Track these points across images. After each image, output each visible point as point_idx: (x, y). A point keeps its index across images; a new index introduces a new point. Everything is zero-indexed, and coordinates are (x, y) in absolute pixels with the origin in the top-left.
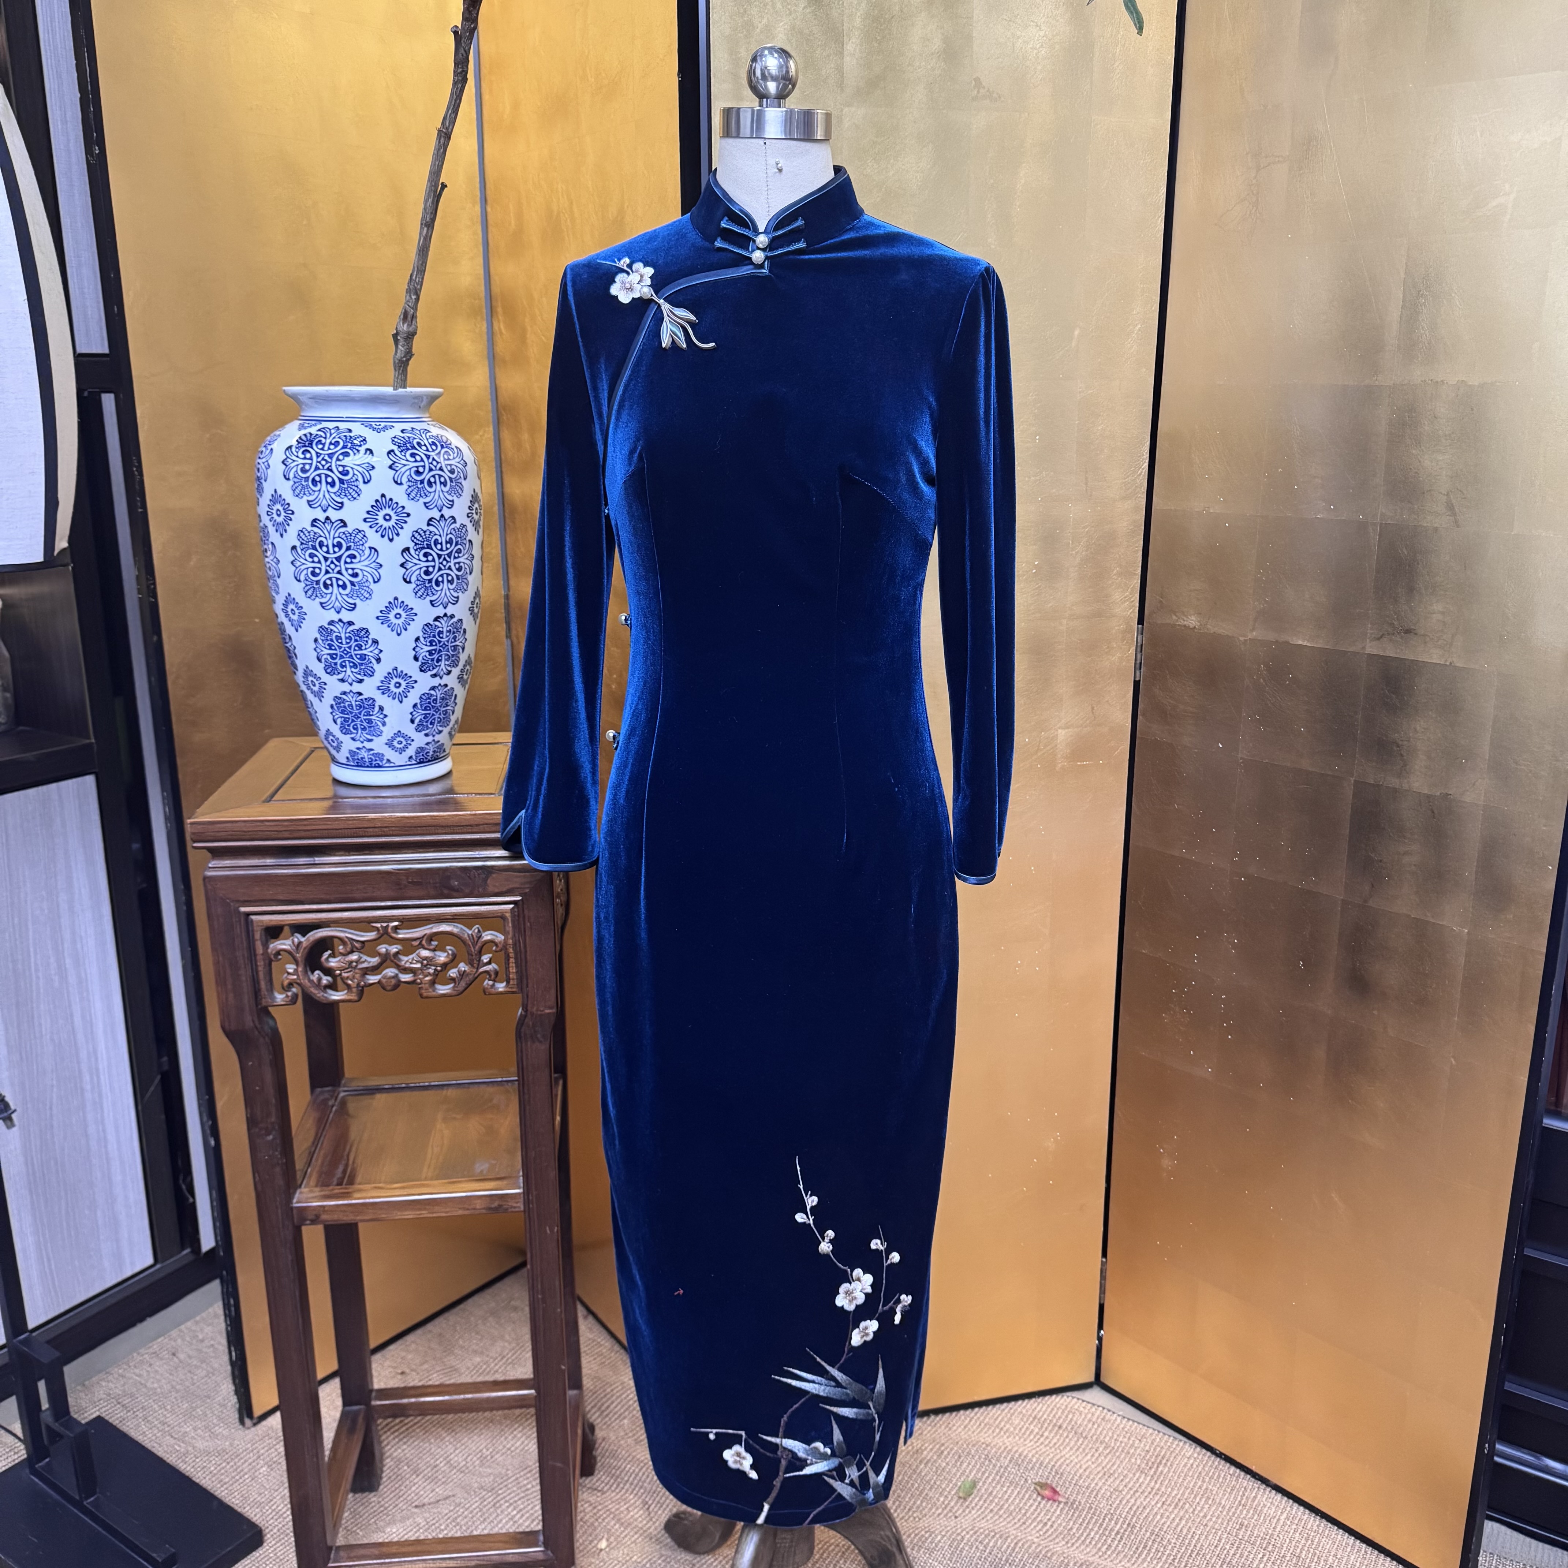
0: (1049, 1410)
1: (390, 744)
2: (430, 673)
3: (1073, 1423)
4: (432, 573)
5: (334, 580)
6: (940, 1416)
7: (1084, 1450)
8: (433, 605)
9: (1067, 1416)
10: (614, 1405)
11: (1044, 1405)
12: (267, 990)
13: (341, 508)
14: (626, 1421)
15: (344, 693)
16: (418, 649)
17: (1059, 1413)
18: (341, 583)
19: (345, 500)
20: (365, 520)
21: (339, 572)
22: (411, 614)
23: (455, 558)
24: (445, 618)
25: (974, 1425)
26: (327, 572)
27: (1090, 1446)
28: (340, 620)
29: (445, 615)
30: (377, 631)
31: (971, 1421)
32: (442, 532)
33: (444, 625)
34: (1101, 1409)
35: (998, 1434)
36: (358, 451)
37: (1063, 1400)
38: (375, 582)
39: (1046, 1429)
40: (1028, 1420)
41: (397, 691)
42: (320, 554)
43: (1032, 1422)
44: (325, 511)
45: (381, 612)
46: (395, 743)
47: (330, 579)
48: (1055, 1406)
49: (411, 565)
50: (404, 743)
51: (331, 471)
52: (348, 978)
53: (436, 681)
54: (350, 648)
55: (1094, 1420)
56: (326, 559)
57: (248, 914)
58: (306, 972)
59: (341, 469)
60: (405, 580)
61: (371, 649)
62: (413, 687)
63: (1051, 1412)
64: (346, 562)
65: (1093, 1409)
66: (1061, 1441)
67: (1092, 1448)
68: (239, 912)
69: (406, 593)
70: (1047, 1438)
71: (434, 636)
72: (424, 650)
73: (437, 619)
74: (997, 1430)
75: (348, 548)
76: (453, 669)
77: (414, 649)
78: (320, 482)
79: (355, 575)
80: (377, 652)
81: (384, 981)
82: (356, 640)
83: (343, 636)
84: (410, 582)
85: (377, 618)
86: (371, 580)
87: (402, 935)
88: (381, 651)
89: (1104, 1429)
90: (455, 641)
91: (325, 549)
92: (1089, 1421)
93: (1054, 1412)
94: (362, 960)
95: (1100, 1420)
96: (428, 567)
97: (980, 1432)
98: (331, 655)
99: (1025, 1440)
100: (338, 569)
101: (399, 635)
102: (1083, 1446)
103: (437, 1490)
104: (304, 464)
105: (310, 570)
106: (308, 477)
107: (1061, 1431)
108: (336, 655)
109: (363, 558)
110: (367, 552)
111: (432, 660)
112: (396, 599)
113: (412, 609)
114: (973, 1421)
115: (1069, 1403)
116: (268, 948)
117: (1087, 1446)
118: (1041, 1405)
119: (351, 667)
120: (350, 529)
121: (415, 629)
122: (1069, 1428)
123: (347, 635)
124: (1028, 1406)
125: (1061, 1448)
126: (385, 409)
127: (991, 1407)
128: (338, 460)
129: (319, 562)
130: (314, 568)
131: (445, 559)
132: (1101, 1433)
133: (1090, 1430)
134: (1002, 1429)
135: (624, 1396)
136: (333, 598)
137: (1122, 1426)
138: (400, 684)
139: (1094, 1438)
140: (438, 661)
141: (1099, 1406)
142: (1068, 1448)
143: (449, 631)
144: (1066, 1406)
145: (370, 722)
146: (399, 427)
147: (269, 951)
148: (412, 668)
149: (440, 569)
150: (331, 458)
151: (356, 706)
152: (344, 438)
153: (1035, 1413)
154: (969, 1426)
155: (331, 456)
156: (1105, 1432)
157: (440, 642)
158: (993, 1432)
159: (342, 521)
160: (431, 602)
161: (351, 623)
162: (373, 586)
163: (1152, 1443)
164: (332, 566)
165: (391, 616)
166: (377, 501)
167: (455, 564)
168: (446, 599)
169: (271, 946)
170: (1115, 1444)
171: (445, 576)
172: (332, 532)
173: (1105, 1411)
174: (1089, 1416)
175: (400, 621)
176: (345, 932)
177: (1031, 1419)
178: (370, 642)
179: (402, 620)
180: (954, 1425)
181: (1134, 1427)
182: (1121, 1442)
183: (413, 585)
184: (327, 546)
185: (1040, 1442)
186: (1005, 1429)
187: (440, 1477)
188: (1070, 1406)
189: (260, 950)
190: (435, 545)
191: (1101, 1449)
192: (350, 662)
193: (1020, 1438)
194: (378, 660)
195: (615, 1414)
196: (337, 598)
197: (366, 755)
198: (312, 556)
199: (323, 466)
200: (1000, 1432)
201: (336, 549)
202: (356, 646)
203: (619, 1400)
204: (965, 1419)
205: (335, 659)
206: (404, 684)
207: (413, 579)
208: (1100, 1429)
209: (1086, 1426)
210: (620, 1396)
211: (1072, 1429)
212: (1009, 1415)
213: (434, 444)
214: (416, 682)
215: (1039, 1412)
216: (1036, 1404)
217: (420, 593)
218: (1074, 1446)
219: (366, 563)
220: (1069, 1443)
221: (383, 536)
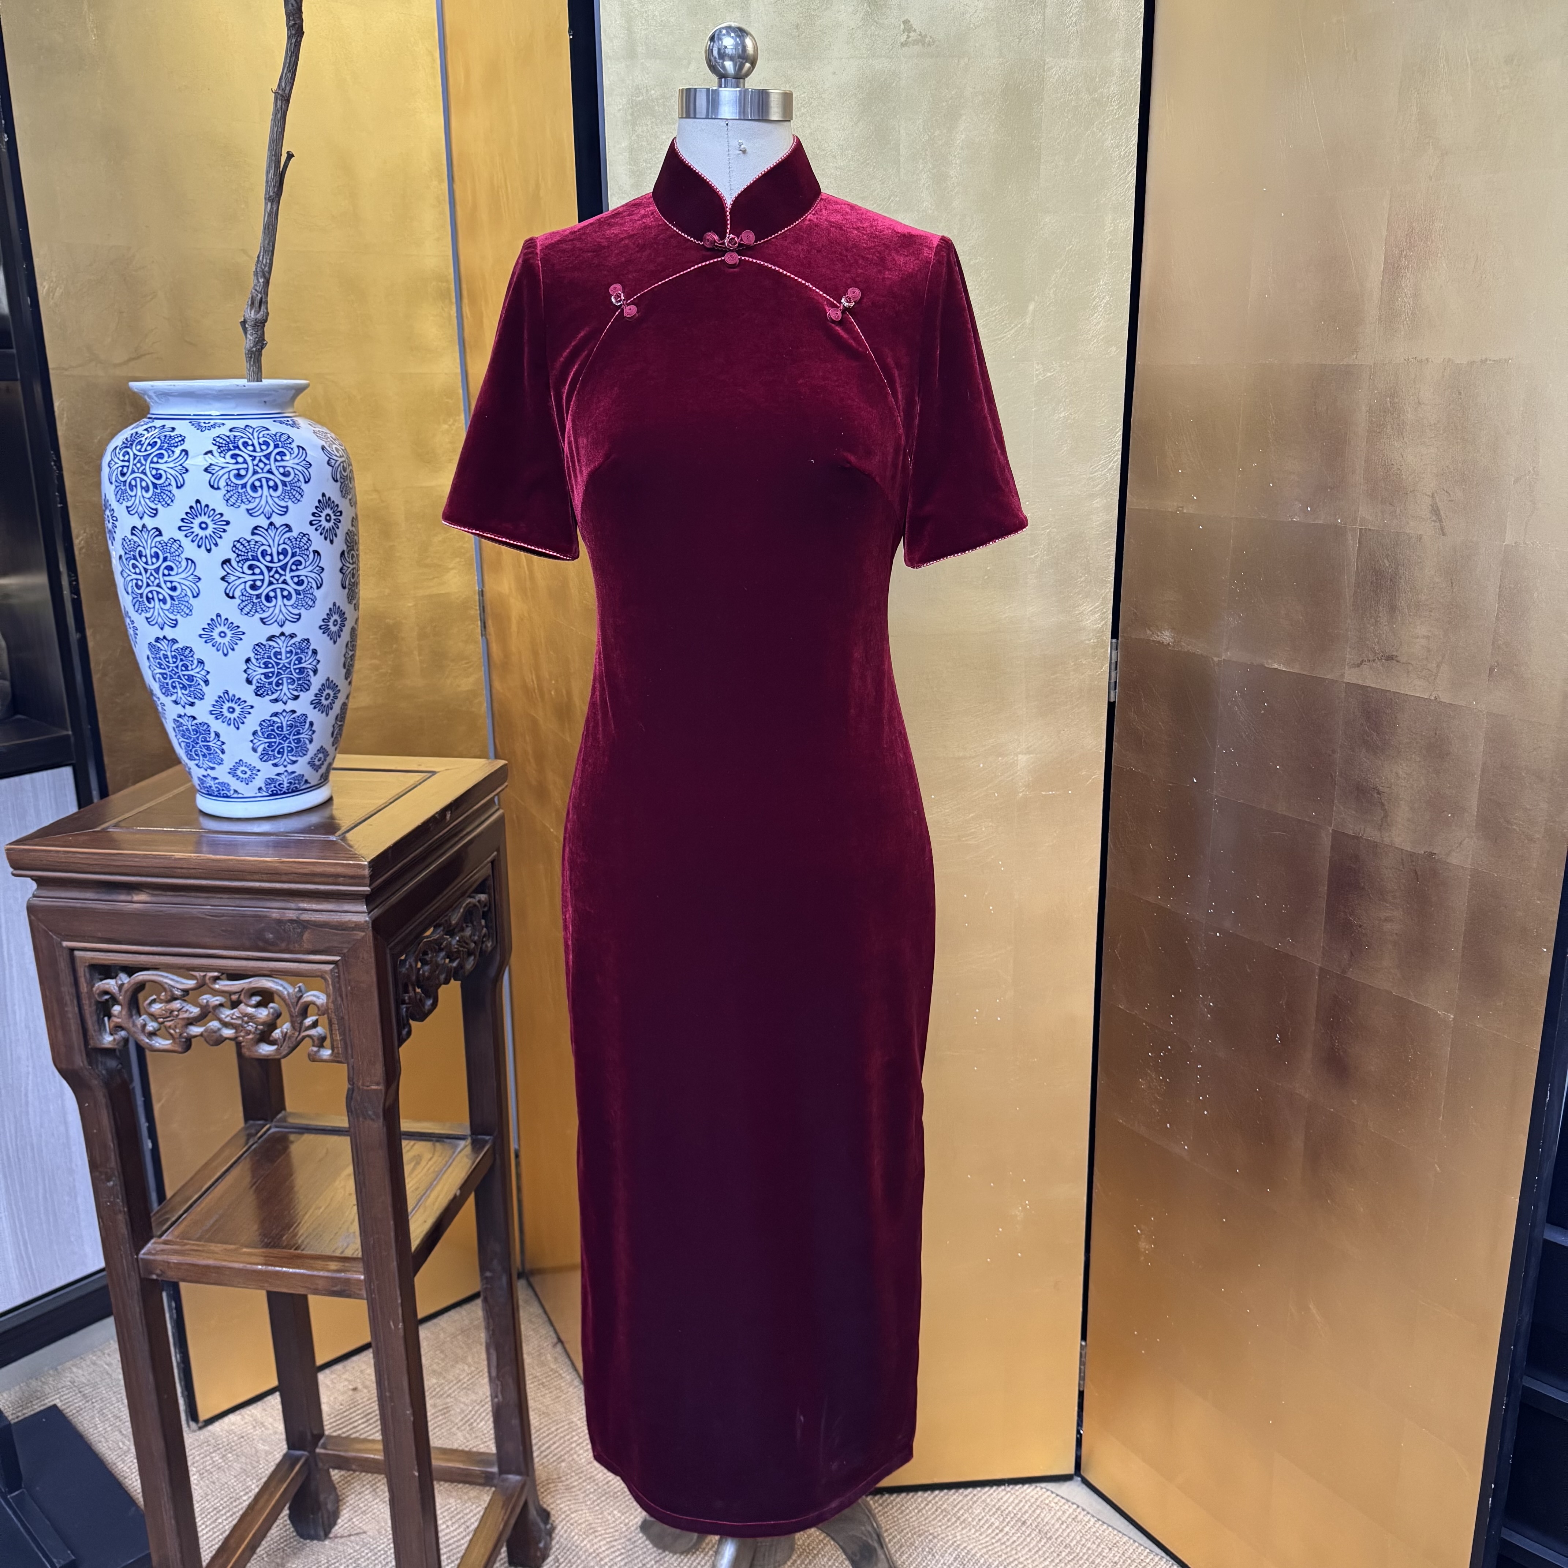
0: (1016, 1501)
1: (233, 772)
2: (268, 698)
3: (1040, 1519)
4: (260, 587)
5: (155, 593)
6: (895, 1495)
7: (1044, 1553)
8: (264, 623)
9: (1034, 1511)
10: (555, 1446)
11: (1012, 1495)
12: (95, 1031)
13: (156, 515)
14: (563, 1464)
15: (180, 716)
16: (249, 671)
17: (1026, 1507)
18: (161, 597)
19: (159, 506)
20: (180, 528)
21: (159, 585)
22: (238, 634)
23: (292, 570)
24: (283, 638)
25: (930, 1509)
26: (148, 585)
27: (1052, 1549)
28: (164, 637)
29: (282, 634)
30: (202, 650)
31: (927, 1505)
32: (273, 543)
33: (281, 645)
34: (1075, 1506)
35: (953, 1524)
36: (173, 452)
37: (1035, 1491)
38: (194, 597)
39: (1009, 1522)
40: (991, 1509)
41: (232, 716)
42: (141, 565)
43: (994, 1514)
44: (141, 518)
45: (204, 629)
46: (239, 772)
47: (151, 592)
48: (1024, 1498)
49: (233, 578)
50: (249, 773)
51: (145, 474)
52: (170, 1027)
53: (279, 707)
54: (177, 667)
55: (1064, 1519)
56: (146, 570)
57: (72, 950)
58: (131, 1016)
59: (154, 472)
60: (227, 595)
61: (198, 670)
62: (250, 713)
63: (1017, 1504)
64: (164, 575)
65: (1066, 1507)
66: (1022, 1539)
67: (1054, 1551)
68: (62, 946)
69: (231, 610)
70: (1007, 1533)
71: (269, 657)
72: (258, 673)
73: (271, 638)
74: (954, 1519)
75: (165, 559)
76: (301, 693)
77: (245, 671)
78: (136, 486)
79: (174, 589)
80: (203, 673)
81: (205, 1034)
82: (182, 660)
83: (169, 654)
84: (233, 597)
85: (200, 636)
86: (189, 594)
87: (220, 985)
88: (208, 672)
89: (1072, 1531)
90: (300, 663)
91: (144, 559)
92: (1059, 1519)
93: (1022, 1504)
94: (184, 1009)
95: (1070, 1520)
96: (254, 581)
97: (934, 1519)
98: (161, 674)
99: (980, 1535)
100: (157, 581)
101: (226, 655)
102: (1044, 1549)
103: (354, 1520)
104: (123, 467)
105: (135, 581)
106: (125, 481)
107: (1023, 1529)
108: (166, 674)
109: (180, 570)
110: (184, 563)
111: (271, 683)
112: (218, 615)
113: (238, 627)
114: (930, 1505)
115: (1040, 1497)
116: (93, 986)
117: (1050, 1548)
118: (1009, 1494)
119: (181, 688)
120: (165, 538)
121: (245, 649)
122: (1034, 1526)
123: (173, 653)
124: (995, 1494)
125: (1019, 1549)
126: (218, 405)
127: (953, 1491)
128: (152, 462)
129: (140, 574)
130: (137, 580)
131: (277, 572)
132: (1068, 1536)
133: (1057, 1530)
134: (959, 1518)
135: (568, 1437)
136: (156, 613)
137: (1094, 1530)
138: (234, 710)
139: (1059, 1541)
140: (278, 684)
141: (1073, 1503)
142: (1027, 1549)
143: (291, 652)
144: (1037, 1499)
145: (208, 748)
146: (230, 424)
147: (94, 989)
148: (247, 693)
149: (271, 583)
150: (146, 460)
151: (193, 730)
152: (163, 438)
153: (1000, 1504)
154: (924, 1511)
155: (146, 458)
156: (1073, 1534)
157: (278, 664)
158: (948, 1520)
159: (157, 529)
160: (262, 619)
161: (174, 641)
162: (192, 601)
163: (1123, 1554)
164: (152, 578)
165: (215, 634)
166: (191, 507)
167: (292, 578)
168: (281, 616)
169: (97, 985)
170: (1081, 1551)
171: (278, 591)
172: (149, 541)
173: (1079, 1510)
174: (1060, 1513)
175: (226, 640)
176: (166, 977)
177: (994, 1510)
178: (196, 662)
179: (227, 639)
180: (908, 1508)
181: (1107, 1532)
182: (1089, 1549)
183: (238, 601)
184: (146, 556)
185: (997, 1538)
186: (963, 1518)
187: (361, 1505)
188: (1040, 1500)
189: (84, 988)
190: (263, 556)
191: (1064, 1554)
192: (180, 683)
193: (976, 1531)
194: (207, 682)
195: (554, 1456)
196: (159, 614)
197: (212, 783)
198: (134, 566)
199: (138, 469)
200: (956, 1522)
201: (154, 560)
202: (183, 665)
203: (562, 1441)
204: (922, 1502)
205: (165, 679)
206: (238, 709)
207: (237, 593)
208: (1068, 1531)
209: (1053, 1525)
210: (565, 1436)
211: (1036, 1526)
212: (971, 1503)
213: (267, 444)
214: (252, 707)
215: (1004, 1503)
216: (1004, 1493)
217: (246, 610)
218: (1033, 1548)
219: (183, 575)
220: (1029, 1543)
221: (199, 547)
